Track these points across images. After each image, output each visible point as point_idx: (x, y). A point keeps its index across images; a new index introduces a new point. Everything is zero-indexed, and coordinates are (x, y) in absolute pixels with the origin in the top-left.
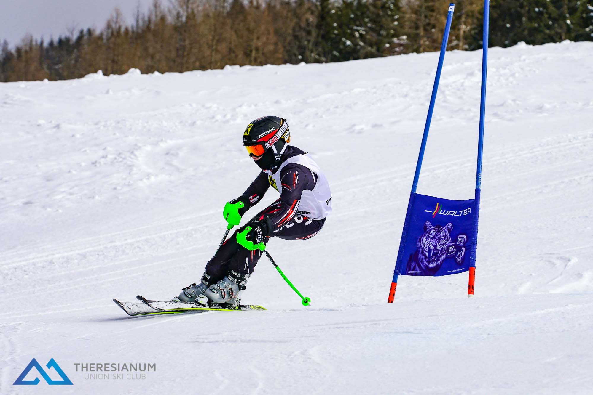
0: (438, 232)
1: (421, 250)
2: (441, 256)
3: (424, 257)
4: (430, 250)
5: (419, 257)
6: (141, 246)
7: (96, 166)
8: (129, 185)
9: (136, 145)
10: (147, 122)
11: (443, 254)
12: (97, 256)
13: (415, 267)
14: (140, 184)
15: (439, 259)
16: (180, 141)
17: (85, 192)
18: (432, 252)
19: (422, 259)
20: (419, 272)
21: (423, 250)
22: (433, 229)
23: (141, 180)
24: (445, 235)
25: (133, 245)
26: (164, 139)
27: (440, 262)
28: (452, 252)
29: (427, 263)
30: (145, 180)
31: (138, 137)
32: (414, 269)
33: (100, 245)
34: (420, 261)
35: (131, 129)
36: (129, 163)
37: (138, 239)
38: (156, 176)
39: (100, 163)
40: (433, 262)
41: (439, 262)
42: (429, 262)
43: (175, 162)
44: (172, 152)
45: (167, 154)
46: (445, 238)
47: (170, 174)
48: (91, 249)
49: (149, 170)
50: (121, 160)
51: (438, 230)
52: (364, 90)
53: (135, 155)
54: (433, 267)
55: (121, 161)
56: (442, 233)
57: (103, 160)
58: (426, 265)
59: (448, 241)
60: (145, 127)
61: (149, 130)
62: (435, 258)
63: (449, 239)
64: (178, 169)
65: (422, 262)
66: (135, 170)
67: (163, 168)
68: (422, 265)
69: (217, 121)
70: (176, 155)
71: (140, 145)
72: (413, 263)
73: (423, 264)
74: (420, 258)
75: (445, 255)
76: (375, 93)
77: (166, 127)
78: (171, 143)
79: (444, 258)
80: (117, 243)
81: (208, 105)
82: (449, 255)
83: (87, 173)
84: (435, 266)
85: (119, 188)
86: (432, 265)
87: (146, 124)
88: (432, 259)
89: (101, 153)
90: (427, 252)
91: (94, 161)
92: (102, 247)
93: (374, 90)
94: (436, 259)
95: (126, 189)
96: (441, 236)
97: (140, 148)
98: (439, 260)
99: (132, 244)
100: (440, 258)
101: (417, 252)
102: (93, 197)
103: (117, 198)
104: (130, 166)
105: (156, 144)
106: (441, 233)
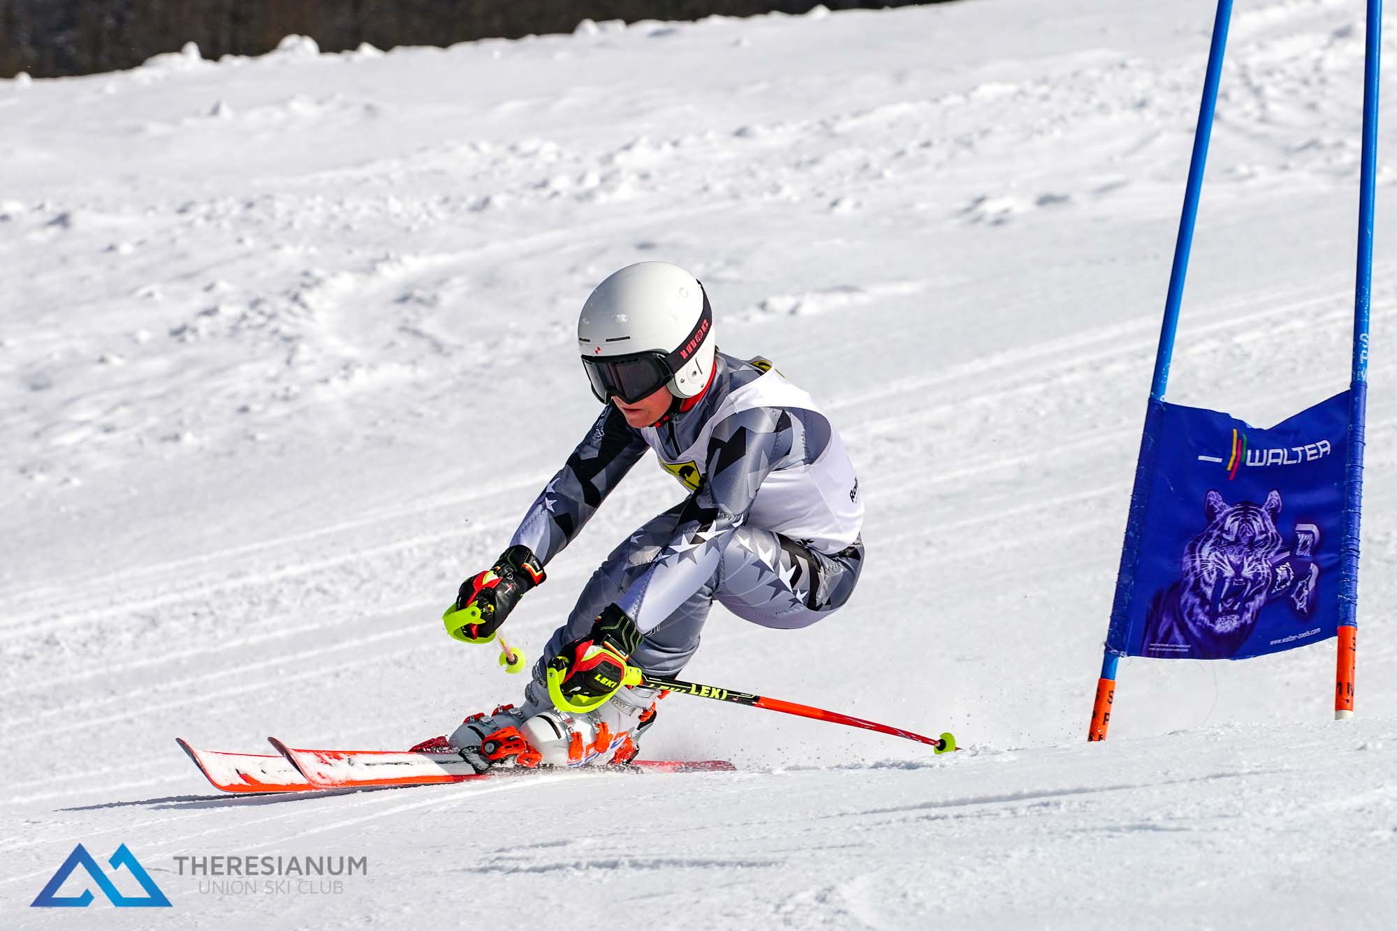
0: (1245, 519)
1: (1192, 579)
2: (1252, 598)
3: (1198, 601)
4: (1221, 579)
5: (1183, 601)
6: (326, 586)
7: (182, 340)
8: (286, 399)
9: (306, 274)
10: (341, 203)
11: (1259, 592)
12: (192, 619)
13: (1170, 631)
14: (322, 394)
15: (1246, 606)
16: (442, 260)
17: (152, 421)
18: (1227, 585)
19: (1193, 606)
20: (1183, 647)
21: (1197, 582)
22: (1231, 512)
23: (326, 381)
24: (1263, 529)
25: (303, 582)
26: (392, 255)
27: (1250, 615)
28: (1284, 581)
29: (1206, 620)
30: (336, 382)
31: (313, 250)
32: (1167, 638)
33: (200, 585)
34: (1186, 612)
35: (290, 224)
36: (286, 329)
37: (319, 565)
38: (372, 366)
39: (195, 331)
40: (1229, 617)
41: (1247, 616)
42: (1214, 616)
43: (429, 324)
44: (418, 293)
45: (404, 299)
46: (1267, 538)
47: (414, 363)
48: (175, 598)
49: (349, 351)
50: (260, 320)
51: (1245, 515)
52: (1012, 88)
53: (304, 306)
54: (1230, 632)
55: (261, 326)
56: (1254, 522)
57: (204, 324)
58: (1206, 625)
59: (1275, 546)
60: (333, 217)
61: (347, 227)
62: (1235, 604)
63: (1278, 540)
64: (438, 347)
65: (1191, 614)
66: (304, 351)
67: (392, 344)
68: (1190, 625)
69: (556, 194)
70: (432, 302)
71: (318, 272)
72: (1164, 619)
73: (1194, 623)
74: (1186, 602)
75: (1265, 593)
76: (1045, 98)
77: (397, 216)
78: (413, 266)
79: (1260, 601)
80: (255, 579)
81: (527, 146)
82: (1277, 592)
83: (159, 364)
84: (1236, 629)
85: (255, 407)
86: (1225, 625)
87: (336, 209)
88: (1222, 605)
89: (200, 301)
90: (1210, 585)
91: (177, 324)
92: (206, 591)
93: (1044, 89)
94: (1236, 608)
95: (278, 411)
96: (1255, 535)
97: (318, 282)
98: (1248, 610)
99: (299, 581)
100: (1252, 604)
101: (1177, 586)
102: (177, 438)
103: (252, 438)
104: (288, 339)
105: (370, 269)
106: (1253, 526)
